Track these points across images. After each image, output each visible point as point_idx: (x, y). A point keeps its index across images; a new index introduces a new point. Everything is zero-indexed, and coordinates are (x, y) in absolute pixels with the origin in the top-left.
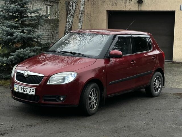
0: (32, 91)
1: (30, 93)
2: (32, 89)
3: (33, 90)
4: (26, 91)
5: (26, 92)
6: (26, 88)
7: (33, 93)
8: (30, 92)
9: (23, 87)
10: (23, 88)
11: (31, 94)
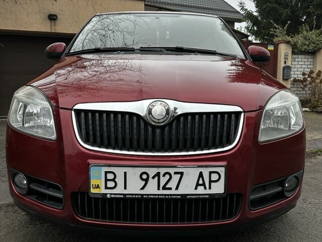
0: (211, 182)
1: (201, 190)
2: (211, 173)
3: (215, 177)
4: (172, 184)
5: (173, 192)
6: (172, 171)
7: (219, 188)
8: (198, 185)
9: (152, 172)
10: (158, 174)
11: (208, 192)
